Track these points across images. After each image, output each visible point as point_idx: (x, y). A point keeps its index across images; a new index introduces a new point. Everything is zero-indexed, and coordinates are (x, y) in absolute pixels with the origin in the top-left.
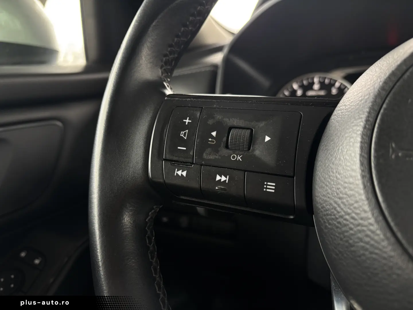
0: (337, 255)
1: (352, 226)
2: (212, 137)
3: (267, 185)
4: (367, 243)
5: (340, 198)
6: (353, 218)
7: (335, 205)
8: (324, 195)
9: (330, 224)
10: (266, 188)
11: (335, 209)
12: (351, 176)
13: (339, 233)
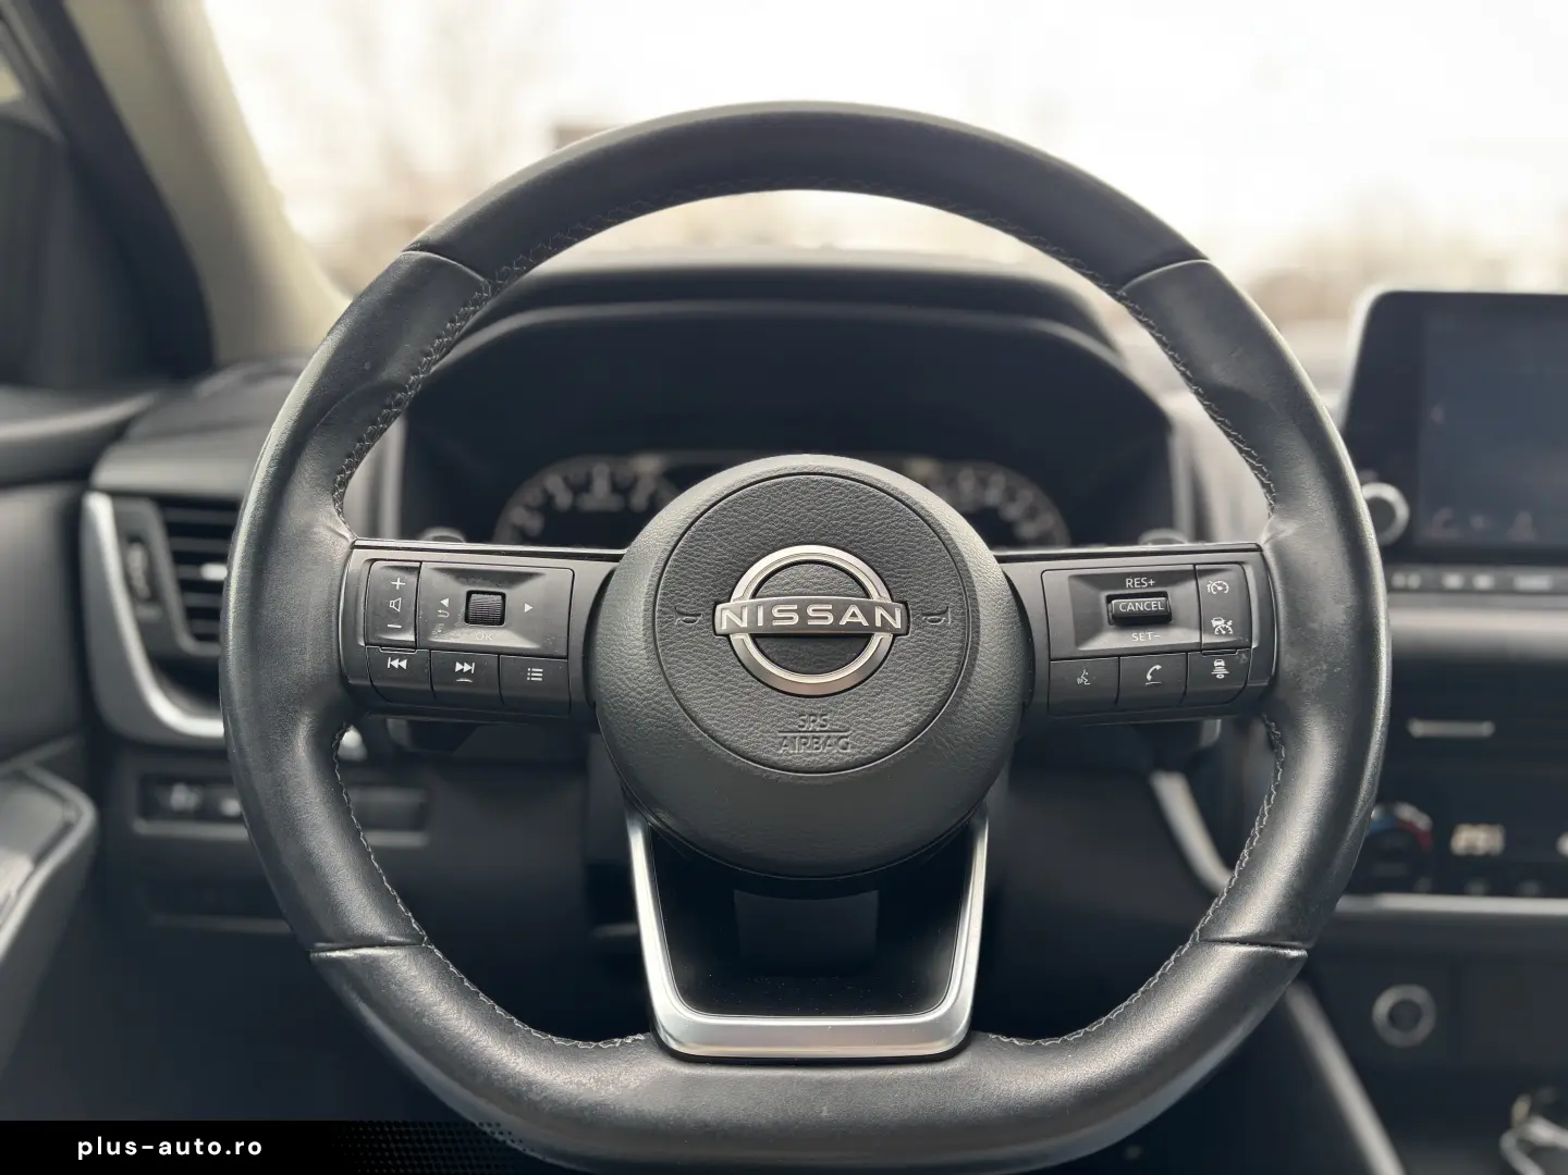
0: (625, 742)
1: (637, 702)
2: (443, 607)
3: (531, 672)
4: (653, 717)
5: (625, 673)
6: (639, 693)
7: (620, 683)
8: (606, 675)
9: (615, 708)
10: (531, 677)
11: (619, 687)
12: (636, 647)
13: (625, 715)
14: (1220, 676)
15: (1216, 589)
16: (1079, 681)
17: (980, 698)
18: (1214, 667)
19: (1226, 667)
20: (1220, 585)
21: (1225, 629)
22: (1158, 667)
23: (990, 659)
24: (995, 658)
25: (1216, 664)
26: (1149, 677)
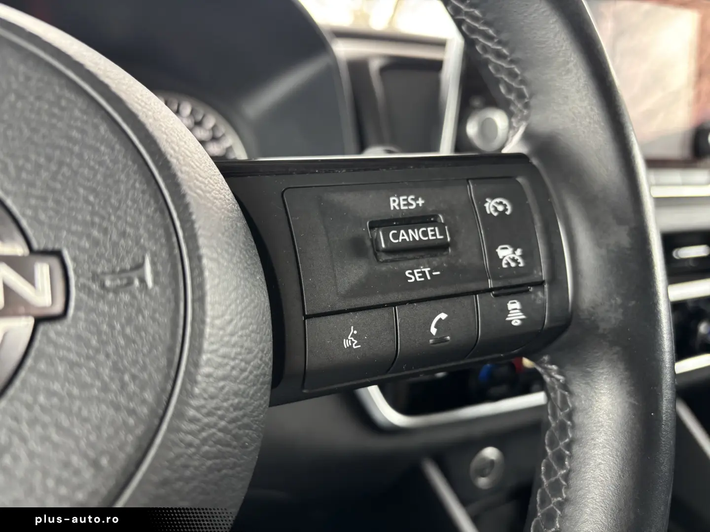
14: (516, 323)
15: (496, 210)
16: (346, 344)
17: (213, 419)
18: (508, 312)
19: (522, 310)
20: (501, 203)
21: (514, 260)
22: (443, 316)
23: (227, 344)
24: (234, 339)
25: (510, 306)
26: (434, 331)
